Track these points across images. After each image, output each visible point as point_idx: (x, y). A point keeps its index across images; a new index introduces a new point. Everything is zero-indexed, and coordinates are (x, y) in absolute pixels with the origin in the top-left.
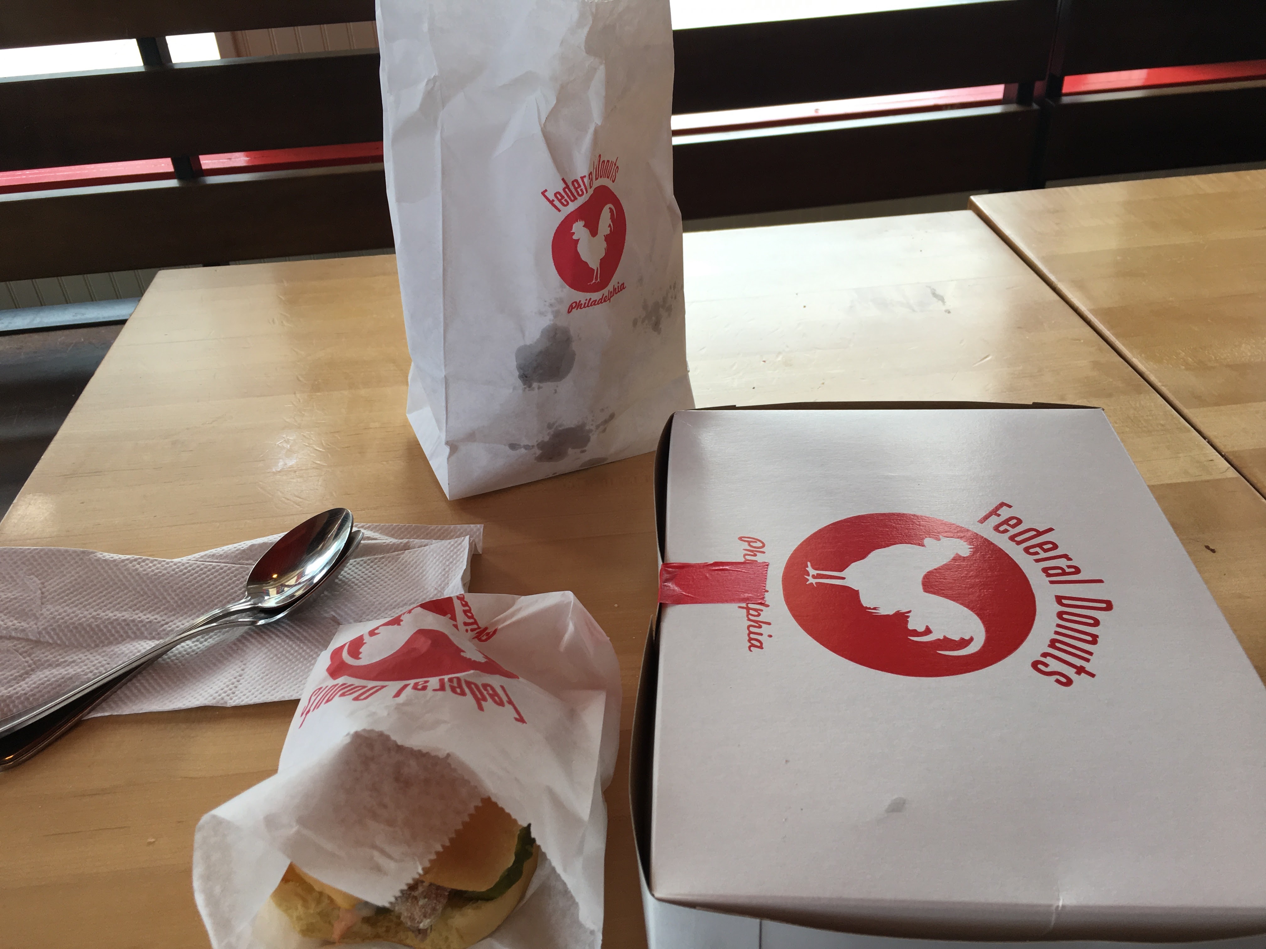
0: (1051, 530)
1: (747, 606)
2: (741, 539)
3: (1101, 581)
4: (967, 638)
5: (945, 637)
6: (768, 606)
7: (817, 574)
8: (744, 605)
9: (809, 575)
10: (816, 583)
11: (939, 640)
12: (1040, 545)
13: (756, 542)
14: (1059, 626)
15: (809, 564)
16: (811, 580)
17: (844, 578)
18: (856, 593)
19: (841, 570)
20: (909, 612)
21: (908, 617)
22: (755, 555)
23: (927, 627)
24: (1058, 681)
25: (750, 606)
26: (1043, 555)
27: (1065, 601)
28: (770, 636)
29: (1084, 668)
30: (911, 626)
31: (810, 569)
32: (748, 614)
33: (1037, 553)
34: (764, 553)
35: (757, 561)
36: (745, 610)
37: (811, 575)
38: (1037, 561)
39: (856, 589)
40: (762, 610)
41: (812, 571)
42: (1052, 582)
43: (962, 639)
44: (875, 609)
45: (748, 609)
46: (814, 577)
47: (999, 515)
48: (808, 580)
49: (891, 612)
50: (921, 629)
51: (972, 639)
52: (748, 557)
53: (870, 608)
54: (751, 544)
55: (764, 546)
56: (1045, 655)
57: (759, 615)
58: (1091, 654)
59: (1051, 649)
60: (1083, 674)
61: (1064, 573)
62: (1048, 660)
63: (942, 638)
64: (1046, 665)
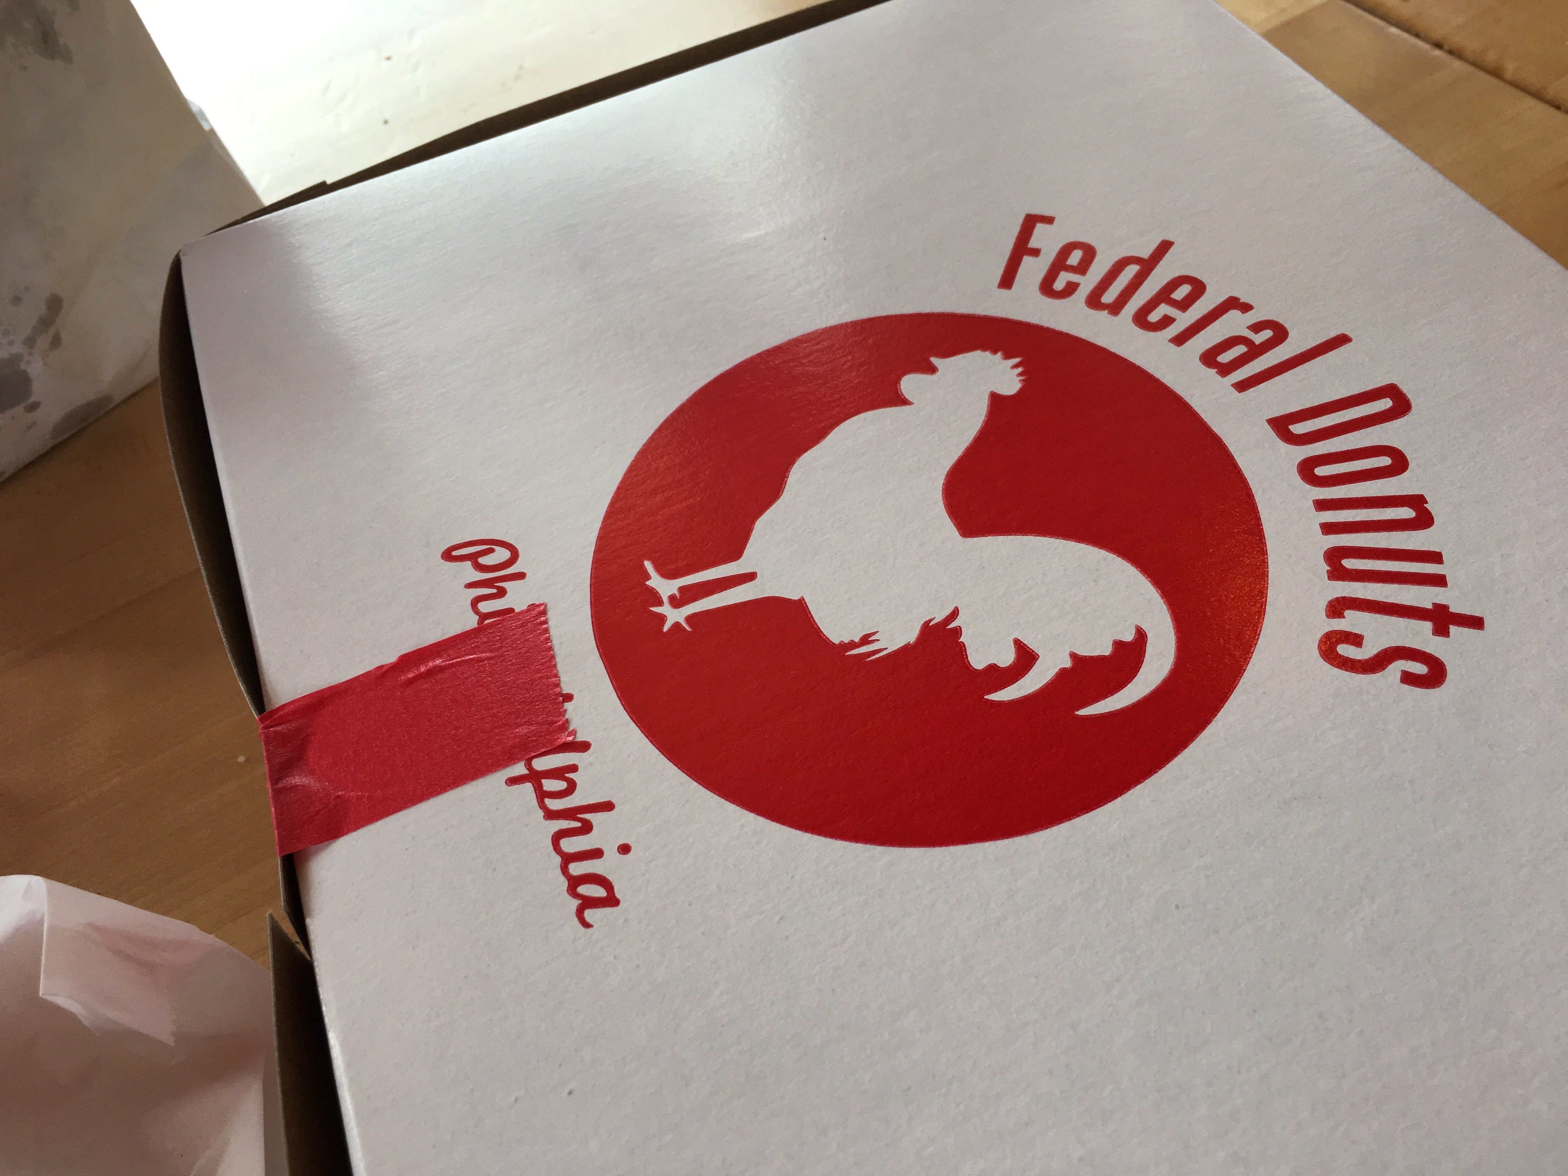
0: (1165, 247)
1: (529, 766)
2: (448, 555)
3: (1342, 340)
4: (1128, 636)
5: (1074, 656)
6: (584, 747)
7: (681, 589)
8: (519, 769)
9: (660, 603)
10: (689, 619)
11: (1063, 672)
12: (1164, 295)
13: (491, 551)
14: (1322, 505)
15: (648, 565)
16: (674, 616)
17: (750, 577)
18: (799, 608)
19: (736, 554)
20: (955, 614)
21: (958, 631)
22: (502, 593)
23: (1018, 643)
24: (1408, 678)
25: (540, 764)
26: (1184, 320)
27: (1298, 429)
28: (625, 849)
29: (1445, 608)
30: (978, 660)
31: (656, 582)
32: (542, 795)
33: (1167, 321)
34: (521, 576)
35: (511, 610)
36: (528, 787)
37: (665, 599)
38: (1180, 340)
39: (795, 597)
40: (574, 768)
41: (666, 587)
42: (1242, 386)
43: (1119, 645)
44: (866, 640)
45: (535, 777)
46: (676, 602)
47: (1036, 252)
48: (662, 618)
49: (911, 635)
50: (1006, 658)
51: (1141, 636)
52: (485, 607)
53: (852, 645)
54: (482, 560)
55: (515, 555)
56: (1337, 608)
57: (572, 787)
58: (1435, 557)
59: (1340, 583)
60: (1453, 629)
61: (1255, 351)
62: (1352, 621)
63: (1068, 663)
64: (1356, 640)
